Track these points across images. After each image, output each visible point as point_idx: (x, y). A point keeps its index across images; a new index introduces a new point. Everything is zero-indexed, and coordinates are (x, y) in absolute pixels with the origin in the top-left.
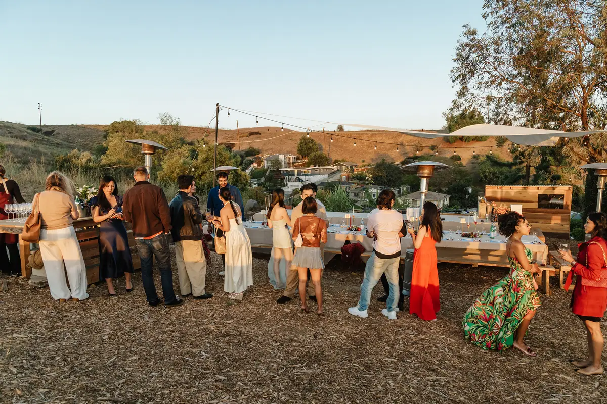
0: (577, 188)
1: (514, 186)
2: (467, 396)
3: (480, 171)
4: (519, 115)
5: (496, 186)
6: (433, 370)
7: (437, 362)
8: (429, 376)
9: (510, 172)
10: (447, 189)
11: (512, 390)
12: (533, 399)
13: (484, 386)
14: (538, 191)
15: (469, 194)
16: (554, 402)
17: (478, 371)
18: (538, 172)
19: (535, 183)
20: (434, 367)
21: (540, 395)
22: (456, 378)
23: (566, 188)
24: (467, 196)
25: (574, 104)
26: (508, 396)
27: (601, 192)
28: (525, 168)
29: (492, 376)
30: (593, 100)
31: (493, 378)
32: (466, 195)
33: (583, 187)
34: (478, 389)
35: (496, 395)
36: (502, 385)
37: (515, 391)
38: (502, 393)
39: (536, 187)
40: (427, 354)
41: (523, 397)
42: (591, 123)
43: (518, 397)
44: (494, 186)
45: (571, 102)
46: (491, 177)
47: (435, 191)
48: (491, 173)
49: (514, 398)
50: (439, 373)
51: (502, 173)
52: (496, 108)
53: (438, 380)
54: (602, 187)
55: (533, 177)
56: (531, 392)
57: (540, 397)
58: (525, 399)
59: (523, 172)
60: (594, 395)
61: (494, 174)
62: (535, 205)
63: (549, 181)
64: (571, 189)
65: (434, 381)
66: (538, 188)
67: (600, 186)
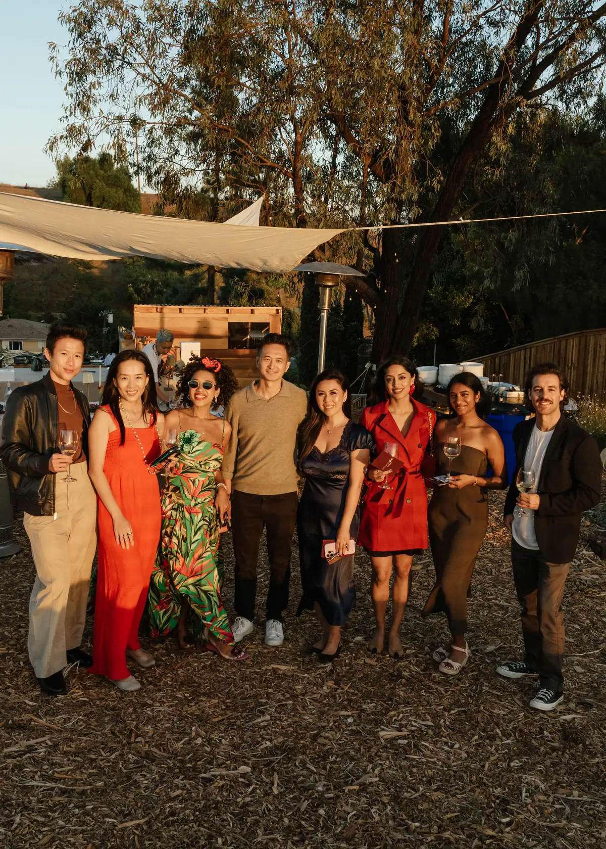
0: (290, 313)
1: (185, 307)
2: (95, 767)
3: (128, 279)
4: (192, 166)
5: (155, 306)
6: (20, 727)
7: (31, 703)
8: (9, 745)
9: (182, 282)
10: (64, 315)
11: (186, 722)
12: (226, 730)
13: (131, 731)
14: (226, 315)
15: (108, 325)
16: (262, 724)
17: (121, 698)
18: (226, 282)
19: (224, 301)
20: (26, 717)
21: (237, 718)
22: (72, 731)
23: (272, 310)
24: (105, 330)
25: (281, 155)
26: (178, 740)
27: (325, 314)
28: (206, 275)
29: (149, 702)
30: (310, 152)
31: (150, 706)
32: (102, 327)
33: (298, 312)
34: (118, 742)
35: (156, 746)
36: (169, 717)
37: (192, 724)
38: (168, 735)
39: (225, 308)
40: (9, 690)
41: (206, 732)
42: (307, 192)
43: (198, 735)
44: (150, 306)
45: (277, 150)
46: (149, 290)
47: (39, 320)
48: (147, 283)
49: (190, 740)
50: (34, 729)
51: (167, 284)
52: (149, 146)
53: (30, 749)
54: (326, 307)
55: (220, 292)
56: (222, 715)
57: (238, 722)
58: (212, 736)
59: (204, 283)
60: (325, 688)
61: (153, 284)
62: (223, 344)
63: (245, 299)
64: (281, 312)
65: (20, 754)
66: (228, 310)
67: (324, 304)
